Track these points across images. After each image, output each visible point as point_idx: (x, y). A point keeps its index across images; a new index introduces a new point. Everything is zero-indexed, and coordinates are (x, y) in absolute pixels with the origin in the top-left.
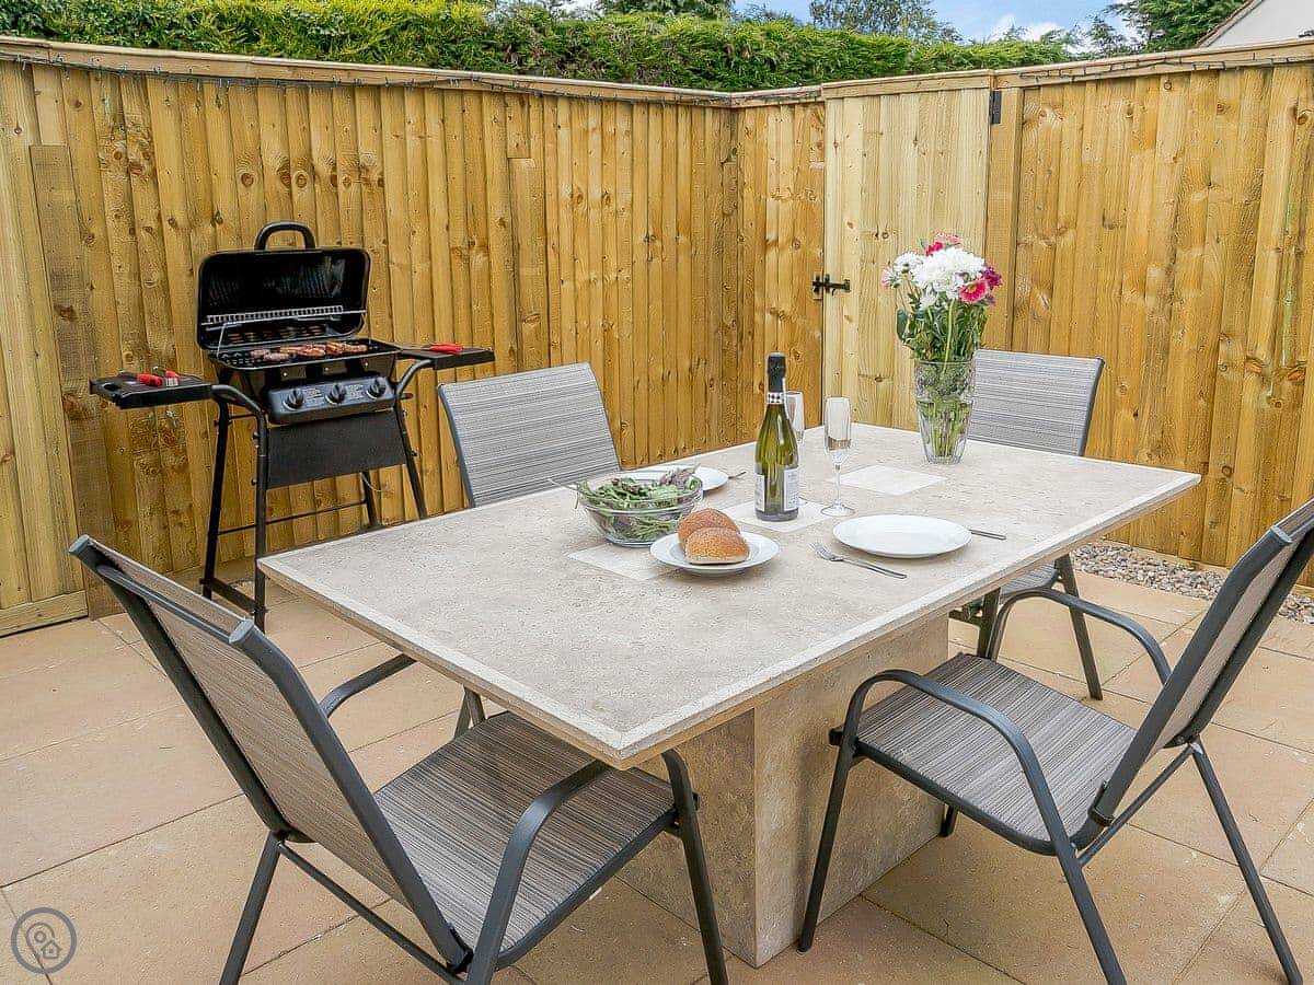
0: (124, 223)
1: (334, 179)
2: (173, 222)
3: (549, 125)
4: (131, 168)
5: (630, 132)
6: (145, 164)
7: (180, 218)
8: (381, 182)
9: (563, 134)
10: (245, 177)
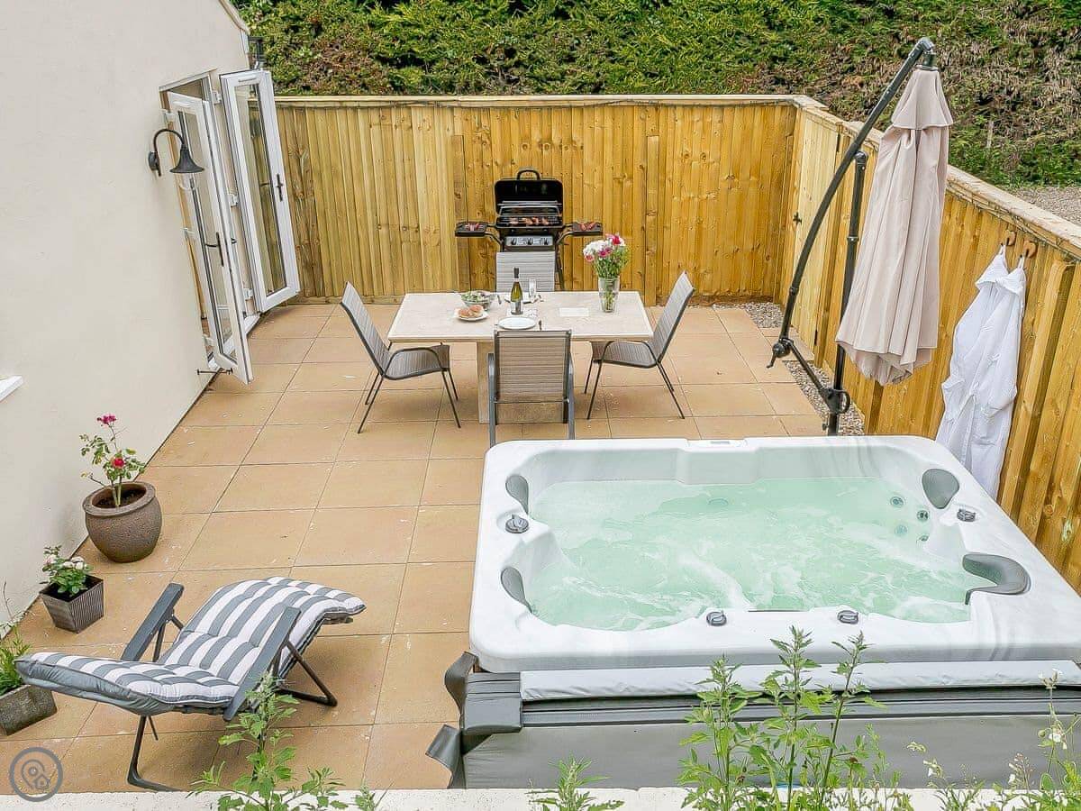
0: (479, 163)
1: (561, 146)
2: (496, 163)
3: (670, 120)
4: (483, 142)
5: (721, 121)
6: (487, 141)
7: (499, 162)
8: (582, 148)
9: (679, 123)
10: (524, 146)
